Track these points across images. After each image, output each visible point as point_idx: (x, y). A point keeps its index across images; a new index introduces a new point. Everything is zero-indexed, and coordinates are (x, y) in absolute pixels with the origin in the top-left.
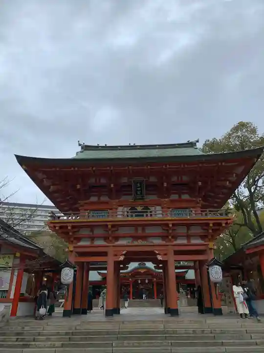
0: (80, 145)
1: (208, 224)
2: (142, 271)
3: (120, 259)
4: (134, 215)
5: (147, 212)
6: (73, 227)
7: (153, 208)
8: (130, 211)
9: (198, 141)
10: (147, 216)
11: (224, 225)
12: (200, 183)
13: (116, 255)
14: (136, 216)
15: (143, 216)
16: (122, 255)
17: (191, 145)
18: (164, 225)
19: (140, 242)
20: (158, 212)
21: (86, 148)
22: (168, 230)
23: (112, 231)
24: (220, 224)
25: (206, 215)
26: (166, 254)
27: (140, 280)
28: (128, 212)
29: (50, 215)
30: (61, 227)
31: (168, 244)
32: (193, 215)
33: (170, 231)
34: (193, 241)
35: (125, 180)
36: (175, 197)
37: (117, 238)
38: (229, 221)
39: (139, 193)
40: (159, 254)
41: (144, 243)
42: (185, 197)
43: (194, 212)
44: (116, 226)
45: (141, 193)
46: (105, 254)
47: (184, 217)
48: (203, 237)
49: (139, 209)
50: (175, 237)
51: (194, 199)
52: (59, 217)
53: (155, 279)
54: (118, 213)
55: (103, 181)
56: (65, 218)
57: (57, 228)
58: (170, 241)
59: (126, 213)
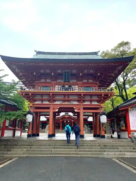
0: (35, 51)
1: (101, 95)
2: (67, 116)
3: (56, 111)
4: (64, 89)
5: (71, 88)
6: (32, 94)
7: (74, 86)
8: (62, 87)
9: (99, 52)
10: (70, 90)
11: (109, 96)
12: (99, 74)
13: (54, 109)
14: (65, 90)
15: (68, 90)
16: (57, 109)
17: (96, 53)
18: (79, 95)
19: (66, 103)
20: (76, 89)
21: (39, 53)
22: (81, 98)
23: (52, 97)
24: (108, 95)
25: (101, 90)
26: (79, 109)
27: (66, 121)
28: (61, 88)
29: (20, 88)
30: (25, 94)
31: (80, 104)
32: (94, 90)
33: (82, 98)
34: (93, 103)
35: (59, 71)
36: (85, 81)
37: (55, 101)
38: (112, 94)
39: (67, 78)
40: (76, 109)
41: (69, 103)
42: (90, 81)
43: (94, 89)
44: (54, 95)
45: (68, 79)
46: (48, 108)
47: (89, 91)
48: (98, 101)
49: (67, 87)
50: (84, 101)
51: (95, 82)
52: (25, 89)
53: (73, 121)
54: (56, 88)
55: (48, 71)
56: (28, 90)
57: (24, 95)
58: (82, 102)
59: (60, 88)
